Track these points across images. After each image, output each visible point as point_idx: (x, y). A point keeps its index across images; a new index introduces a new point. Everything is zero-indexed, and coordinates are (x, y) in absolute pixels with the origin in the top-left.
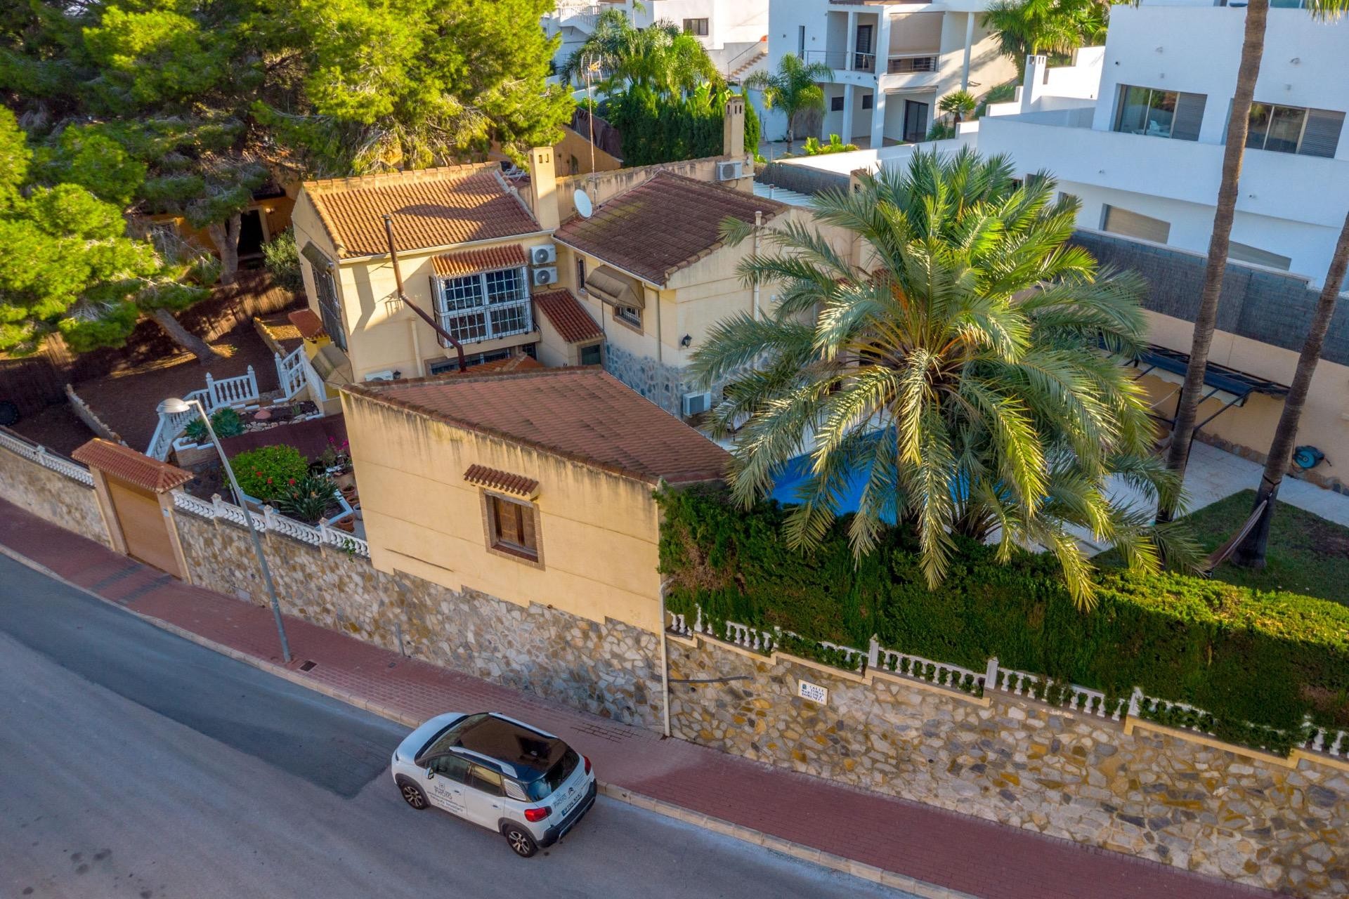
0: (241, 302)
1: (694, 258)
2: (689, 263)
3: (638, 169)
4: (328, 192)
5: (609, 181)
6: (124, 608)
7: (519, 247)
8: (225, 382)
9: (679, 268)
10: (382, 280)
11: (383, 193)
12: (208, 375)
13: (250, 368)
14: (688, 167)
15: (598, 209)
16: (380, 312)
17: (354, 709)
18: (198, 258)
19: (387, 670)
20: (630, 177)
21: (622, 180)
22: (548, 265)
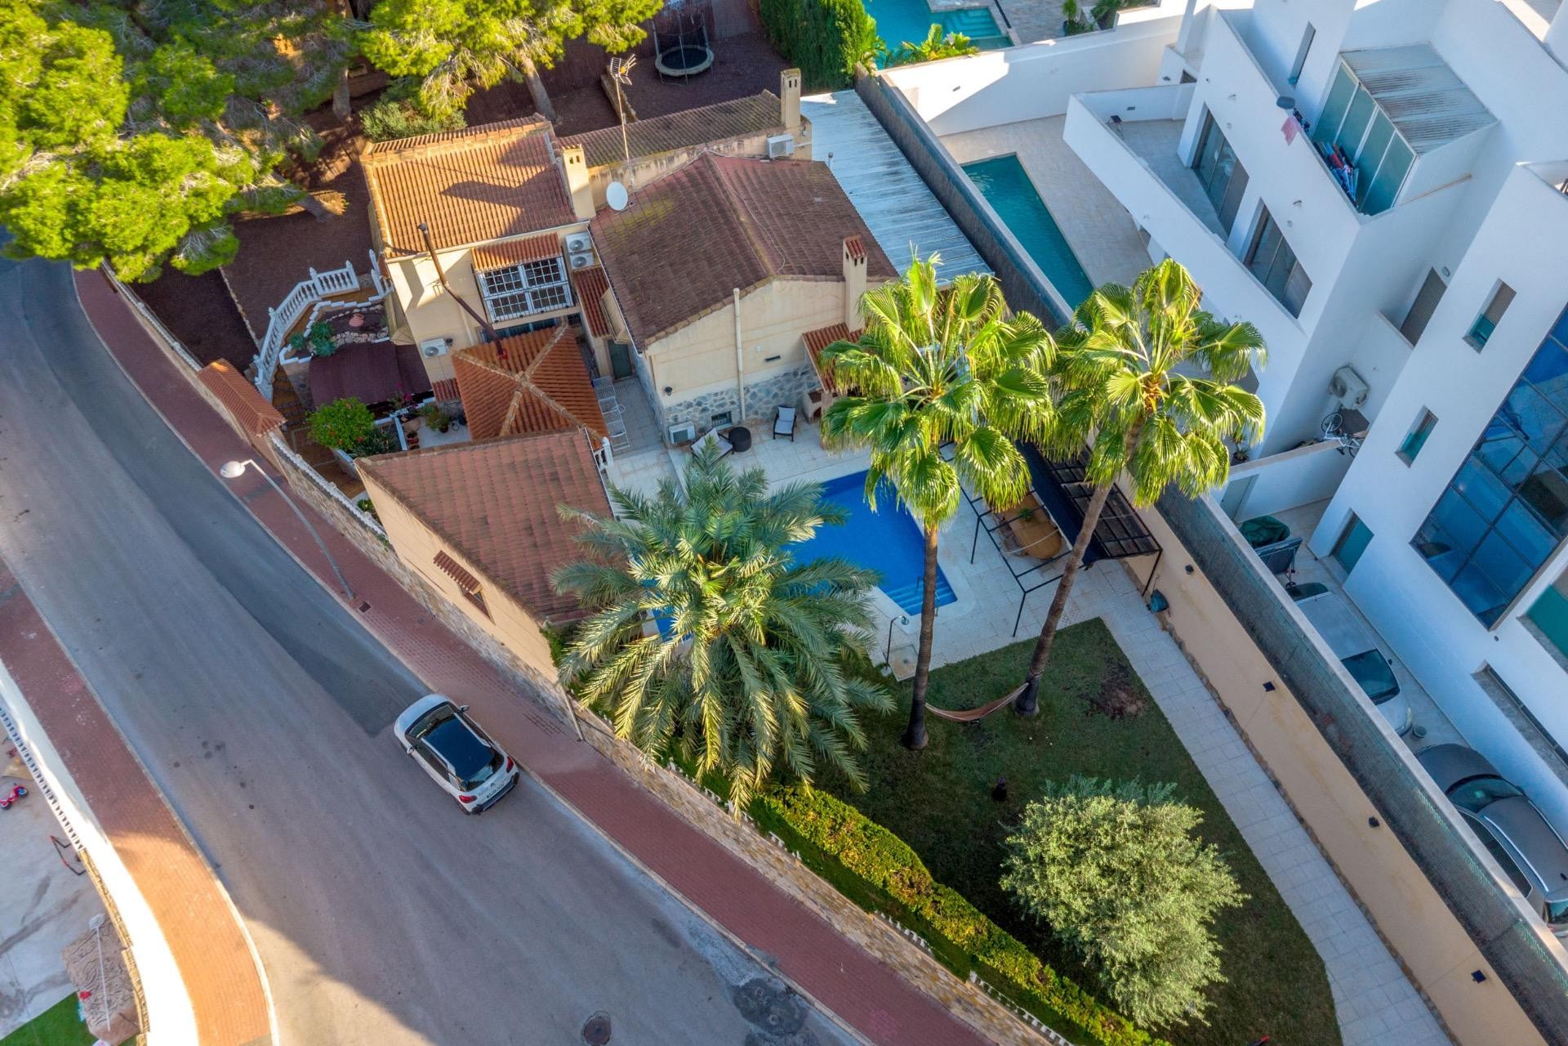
0: (353, 143)
1: (673, 328)
2: (667, 334)
3: (679, 151)
4: (384, 165)
5: (648, 166)
6: (247, 508)
7: (555, 236)
8: (327, 274)
9: (657, 339)
10: (425, 270)
11: (435, 166)
12: (311, 270)
13: (348, 263)
14: (735, 144)
15: (635, 197)
16: (429, 294)
17: (390, 656)
18: (298, 136)
19: (418, 625)
20: (671, 160)
21: (662, 164)
22: (585, 251)
